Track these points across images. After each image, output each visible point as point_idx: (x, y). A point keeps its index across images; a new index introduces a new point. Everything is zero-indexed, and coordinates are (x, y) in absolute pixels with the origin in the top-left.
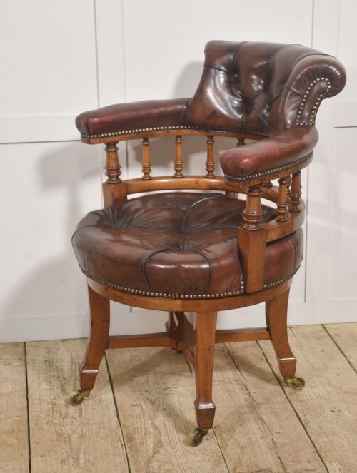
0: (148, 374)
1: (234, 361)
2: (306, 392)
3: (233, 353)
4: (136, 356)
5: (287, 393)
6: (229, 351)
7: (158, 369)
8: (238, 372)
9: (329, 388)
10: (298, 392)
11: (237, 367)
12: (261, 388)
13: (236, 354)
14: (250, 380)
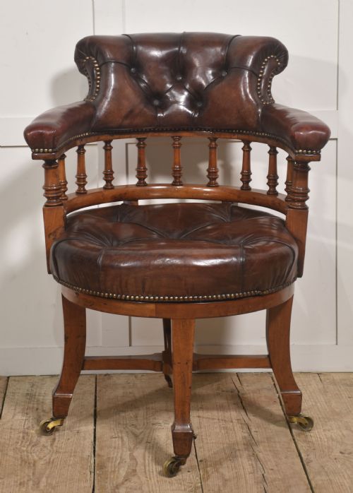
0: (139, 410)
1: (242, 403)
2: (316, 434)
3: (243, 394)
4: (130, 393)
5: (294, 434)
6: (239, 392)
7: (151, 406)
8: (243, 413)
9: (345, 432)
10: (308, 433)
11: (244, 408)
12: (265, 428)
13: (245, 396)
14: (254, 420)
